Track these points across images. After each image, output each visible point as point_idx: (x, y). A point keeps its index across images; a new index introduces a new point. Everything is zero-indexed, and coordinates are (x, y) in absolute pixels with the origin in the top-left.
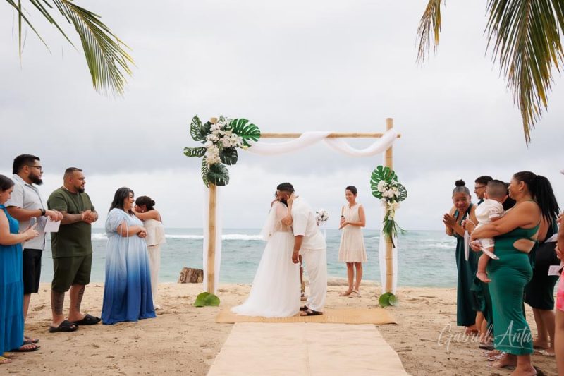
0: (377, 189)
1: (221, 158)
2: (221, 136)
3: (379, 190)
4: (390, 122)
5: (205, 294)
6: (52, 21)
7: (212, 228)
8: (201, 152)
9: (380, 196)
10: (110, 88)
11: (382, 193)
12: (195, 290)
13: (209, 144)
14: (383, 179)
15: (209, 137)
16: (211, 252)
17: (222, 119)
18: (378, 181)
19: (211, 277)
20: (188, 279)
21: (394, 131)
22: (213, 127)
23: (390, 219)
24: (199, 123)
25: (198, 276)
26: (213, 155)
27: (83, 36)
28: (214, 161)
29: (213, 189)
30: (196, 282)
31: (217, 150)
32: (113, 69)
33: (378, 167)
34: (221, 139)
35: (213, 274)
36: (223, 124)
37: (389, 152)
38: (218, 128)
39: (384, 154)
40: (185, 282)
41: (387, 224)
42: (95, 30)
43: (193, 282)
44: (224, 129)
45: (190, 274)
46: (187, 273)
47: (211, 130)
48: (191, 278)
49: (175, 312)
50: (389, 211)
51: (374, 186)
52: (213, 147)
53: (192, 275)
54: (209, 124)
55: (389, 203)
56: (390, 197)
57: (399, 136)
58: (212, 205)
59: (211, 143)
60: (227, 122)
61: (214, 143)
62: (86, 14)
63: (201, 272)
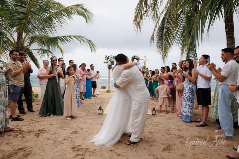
1: (111, 63)
2: (111, 59)
4: (145, 57)
5: (108, 91)
6: (85, 43)
7: (109, 78)
8: (107, 63)
10: (94, 52)
12: (105, 90)
13: (109, 61)
15: (109, 59)
16: (109, 82)
17: (111, 56)
19: (109, 87)
21: (146, 58)
24: (107, 56)
26: (109, 63)
27: (90, 45)
28: (110, 64)
29: (109, 70)
31: (110, 62)
32: (94, 49)
36: (111, 57)
37: (145, 63)
39: (144, 63)
40: (102, 89)
42: (92, 43)
44: (112, 58)
45: (103, 87)
54: (109, 57)
58: (109, 73)
60: (112, 56)
62: (90, 41)
63: (106, 87)
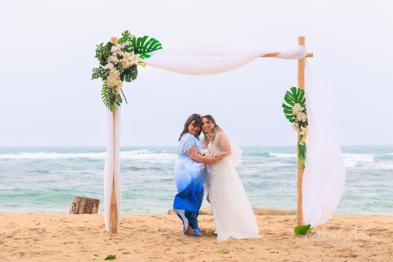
0: (291, 112)
2: (120, 57)
3: (294, 114)
4: (302, 40)
8: (102, 74)
9: (294, 121)
11: (296, 117)
13: (110, 66)
14: (296, 102)
18: (293, 105)
19: (114, 207)
20: (81, 210)
22: (113, 49)
23: (302, 144)
25: (93, 206)
26: (114, 78)
30: (90, 213)
31: (116, 73)
33: (291, 89)
34: (121, 60)
35: (116, 204)
36: (123, 46)
38: (119, 49)
40: (78, 214)
41: (300, 150)
43: (87, 213)
44: (125, 50)
45: (83, 204)
46: (79, 203)
47: (112, 51)
48: (85, 209)
49: (79, 242)
50: (302, 136)
51: (287, 110)
52: (113, 69)
53: (86, 205)
54: (110, 45)
55: (302, 127)
56: (304, 121)
57: (311, 55)
59: (112, 64)
61: (115, 66)
63: (97, 202)
